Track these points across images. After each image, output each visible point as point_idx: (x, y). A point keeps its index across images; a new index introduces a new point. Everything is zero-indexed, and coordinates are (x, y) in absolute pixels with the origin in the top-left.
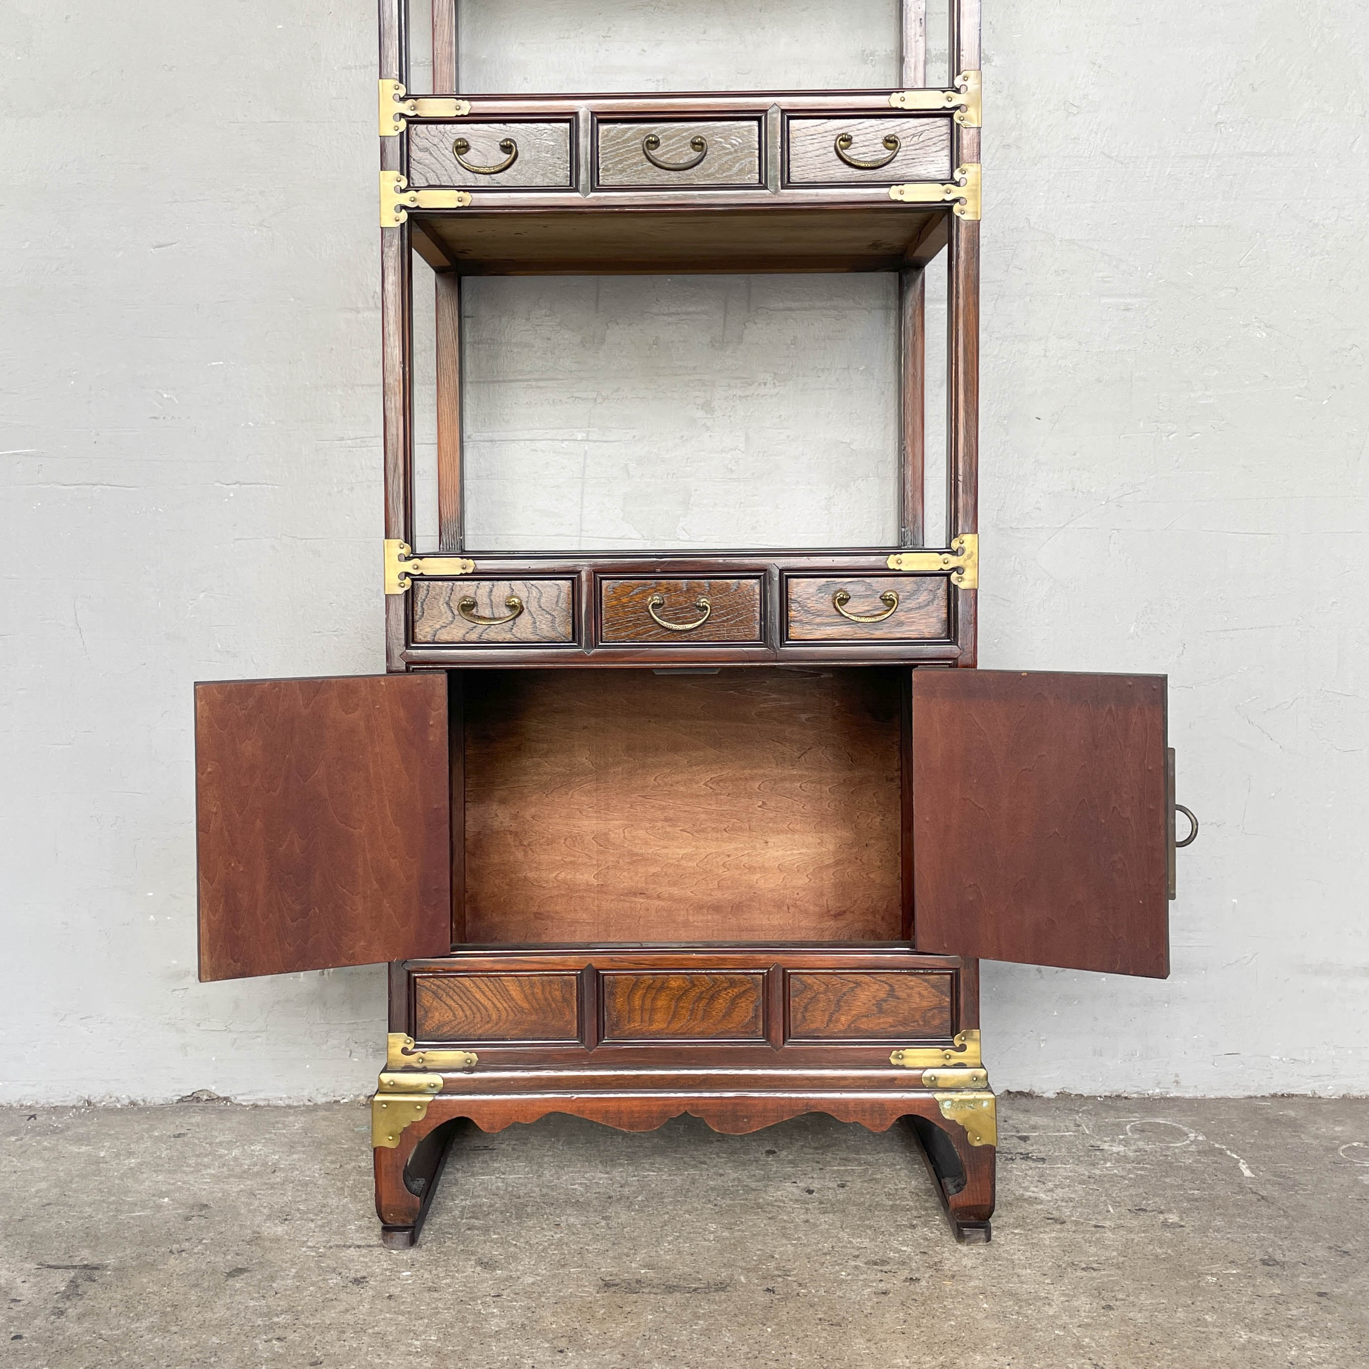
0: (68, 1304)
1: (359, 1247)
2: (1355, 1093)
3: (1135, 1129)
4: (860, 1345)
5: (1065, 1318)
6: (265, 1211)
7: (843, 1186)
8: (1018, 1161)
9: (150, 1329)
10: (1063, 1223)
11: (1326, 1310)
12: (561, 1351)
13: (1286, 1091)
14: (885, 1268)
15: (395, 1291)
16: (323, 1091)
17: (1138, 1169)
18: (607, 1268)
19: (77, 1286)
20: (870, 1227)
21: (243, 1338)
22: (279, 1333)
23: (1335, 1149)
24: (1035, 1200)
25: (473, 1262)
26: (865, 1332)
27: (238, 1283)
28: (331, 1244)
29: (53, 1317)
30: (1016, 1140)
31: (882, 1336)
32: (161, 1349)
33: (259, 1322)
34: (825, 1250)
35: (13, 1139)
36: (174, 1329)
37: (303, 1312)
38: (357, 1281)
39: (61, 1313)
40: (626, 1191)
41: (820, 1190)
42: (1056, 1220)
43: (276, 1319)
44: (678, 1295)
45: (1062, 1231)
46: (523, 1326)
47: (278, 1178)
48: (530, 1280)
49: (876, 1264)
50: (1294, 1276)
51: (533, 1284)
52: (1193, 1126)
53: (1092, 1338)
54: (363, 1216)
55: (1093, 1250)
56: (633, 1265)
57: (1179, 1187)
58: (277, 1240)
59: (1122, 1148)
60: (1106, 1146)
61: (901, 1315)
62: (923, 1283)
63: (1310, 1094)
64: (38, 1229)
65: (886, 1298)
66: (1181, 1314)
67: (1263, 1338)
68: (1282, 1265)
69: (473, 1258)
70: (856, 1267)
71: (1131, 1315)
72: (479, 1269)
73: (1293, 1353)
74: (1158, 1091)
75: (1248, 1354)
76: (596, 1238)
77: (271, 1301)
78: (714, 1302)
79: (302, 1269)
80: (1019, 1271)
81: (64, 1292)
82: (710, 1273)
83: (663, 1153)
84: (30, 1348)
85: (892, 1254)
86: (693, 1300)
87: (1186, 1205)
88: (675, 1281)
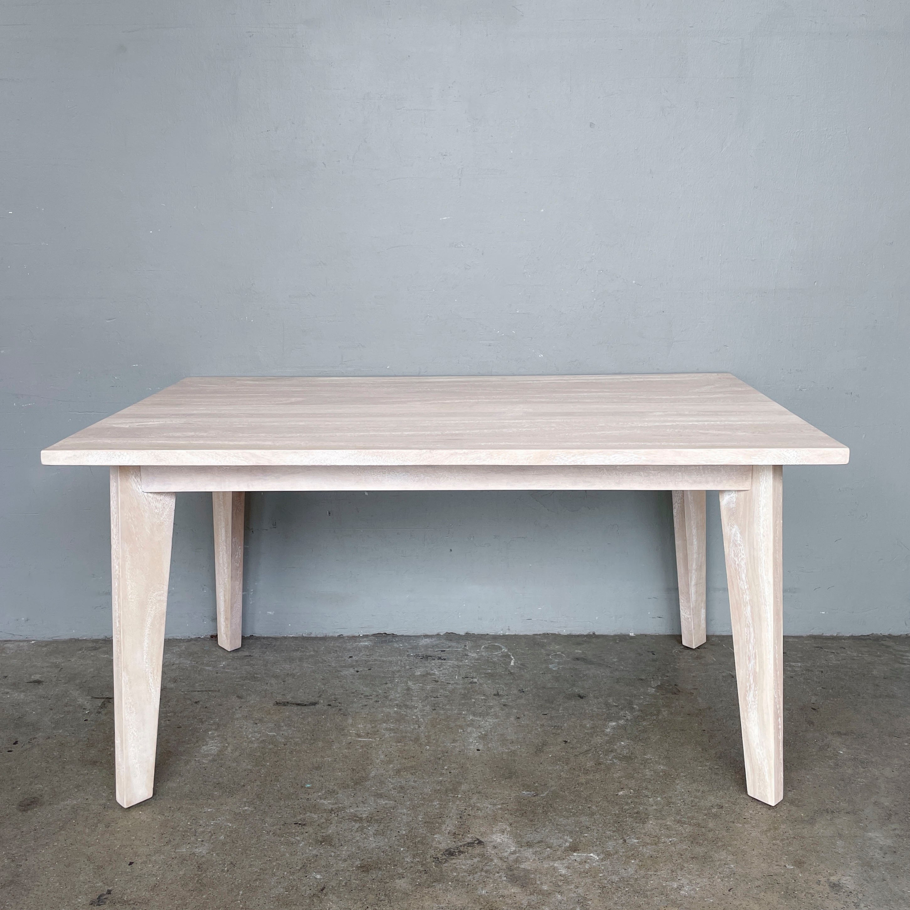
0: (102, 710)
1: (199, 691)
2: (574, 633)
3: (485, 648)
4: (350, 721)
5: (418, 713)
6: (168, 679)
7: (370, 669)
8: (436, 660)
10: (438, 682)
11: (503, 710)
12: (256, 724)
13: (548, 632)
15: (207, 705)
16: (194, 633)
17: (475, 662)
18: (279, 698)
19: (105, 704)
20: (372, 684)
22: (169, 718)
23: (549, 655)
24: (434, 674)
25: (235, 696)
26: (353, 717)
28: (190, 690)
29: (97, 714)
30: (440, 652)
31: (358, 718)
35: (80, 652)
37: (177, 712)
38: (196, 703)
39: (100, 713)
40: (294, 672)
41: (361, 671)
42: (436, 681)
43: (168, 714)
44: (299, 707)
45: (435, 685)
46: (247, 716)
47: (174, 667)
48: (252, 702)
50: (501, 699)
52: (506, 647)
53: (423, 719)
55: (442, 691)
56: (288, 697)
57: (485, 669)
58: (172, 689)
59: (475, 655)
60: (470, 654)
61: (367, 712)
62: (380, 702)
63: (557, 633)
64: (90, 685)
65: (365, 707)
66: (456, 712)
67: (477, 718)
68: (500, 696)
69: (236, 695)
70: (361, 697)
71: (440, 712)
72: (237, 698)
73: (483, 723)
74: (502, 632)
75: (468, 723)
77: (167, 709)
78: (310, 709)
79: (179, 698)
80: (413, 698)
81: (101, 706)
82: (312, 700)
84: (90, 723)
85: (374, 693)
86: (303, 708)
87: (483, 675)
88: (300, 702)
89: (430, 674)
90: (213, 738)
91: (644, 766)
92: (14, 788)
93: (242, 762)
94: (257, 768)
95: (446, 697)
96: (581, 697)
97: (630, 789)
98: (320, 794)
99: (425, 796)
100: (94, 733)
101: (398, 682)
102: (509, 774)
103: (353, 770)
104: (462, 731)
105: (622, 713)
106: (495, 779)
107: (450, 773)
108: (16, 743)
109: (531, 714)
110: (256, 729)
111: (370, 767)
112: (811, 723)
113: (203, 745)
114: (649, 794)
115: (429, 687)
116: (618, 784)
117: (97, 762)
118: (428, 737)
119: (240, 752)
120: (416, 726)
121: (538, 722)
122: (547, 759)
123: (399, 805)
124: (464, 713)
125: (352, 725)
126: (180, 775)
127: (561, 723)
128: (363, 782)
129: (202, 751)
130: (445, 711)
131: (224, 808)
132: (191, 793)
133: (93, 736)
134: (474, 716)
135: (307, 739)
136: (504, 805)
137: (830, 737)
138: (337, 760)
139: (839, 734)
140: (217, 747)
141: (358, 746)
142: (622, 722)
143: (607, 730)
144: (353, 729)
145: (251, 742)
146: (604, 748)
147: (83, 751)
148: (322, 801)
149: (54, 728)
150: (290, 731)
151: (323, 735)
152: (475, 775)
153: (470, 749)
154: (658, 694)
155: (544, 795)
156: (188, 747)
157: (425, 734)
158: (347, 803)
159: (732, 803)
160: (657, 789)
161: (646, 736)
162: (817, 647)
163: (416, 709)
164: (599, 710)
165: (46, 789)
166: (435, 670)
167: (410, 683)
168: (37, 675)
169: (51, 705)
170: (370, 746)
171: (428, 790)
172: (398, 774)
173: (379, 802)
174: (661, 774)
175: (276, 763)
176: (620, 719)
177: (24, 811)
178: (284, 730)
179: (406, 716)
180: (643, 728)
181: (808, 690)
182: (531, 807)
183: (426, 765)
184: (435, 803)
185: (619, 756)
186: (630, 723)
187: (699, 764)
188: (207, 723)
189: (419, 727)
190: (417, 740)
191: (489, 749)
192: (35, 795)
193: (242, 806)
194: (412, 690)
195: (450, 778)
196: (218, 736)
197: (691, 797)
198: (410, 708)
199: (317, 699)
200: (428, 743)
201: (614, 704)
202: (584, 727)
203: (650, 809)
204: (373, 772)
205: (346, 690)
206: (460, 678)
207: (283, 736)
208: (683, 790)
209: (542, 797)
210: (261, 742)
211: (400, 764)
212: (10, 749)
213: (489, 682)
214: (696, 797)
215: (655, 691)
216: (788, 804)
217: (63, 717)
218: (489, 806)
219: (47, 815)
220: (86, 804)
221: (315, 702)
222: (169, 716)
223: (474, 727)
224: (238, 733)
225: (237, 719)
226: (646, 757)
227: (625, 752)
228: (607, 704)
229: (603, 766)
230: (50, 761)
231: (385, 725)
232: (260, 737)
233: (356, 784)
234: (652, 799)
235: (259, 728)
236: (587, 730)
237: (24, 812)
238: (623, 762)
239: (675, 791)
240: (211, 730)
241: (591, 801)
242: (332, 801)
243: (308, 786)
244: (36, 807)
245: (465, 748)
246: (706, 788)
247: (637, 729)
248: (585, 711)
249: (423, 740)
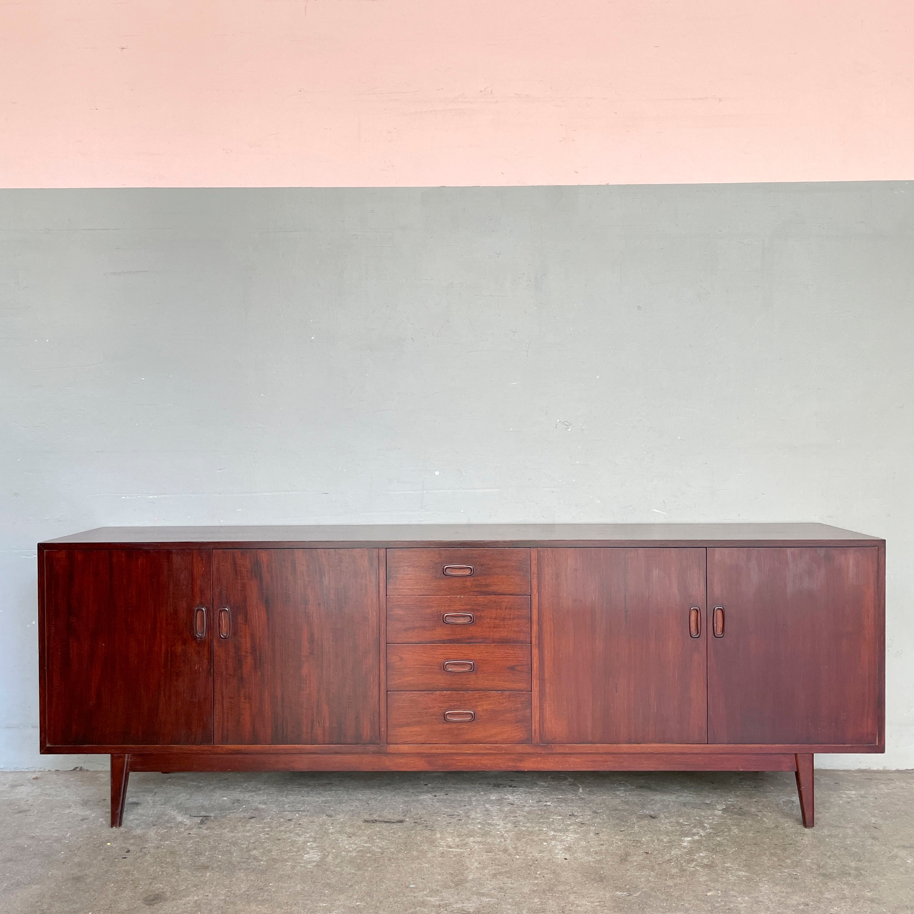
0: (202, 826)
1: (289, 811)
3: (552, 778)
4: (438, 835)
5: (501, 829)
6: (258, 801)
7: (447, 795)
8: (508, 787)
9: (228, 832)
10: (513, 805)
11: (581, 827)
12: (350, 837)
14: (452, 817)
15: (301, 822)
17: (545, 790)
18: (367, 817)
19: (204, 821)
20: (451, 806)
21: (257, 834)
22: (268, 833)
23: (614, 784)
24: (509, 799)
25: (325, 815)
26: (441, 832)
27: (253, 820)
28: (281, 810)
29: (198, 829)
30: (510, 781)
31: (445, 833)
32: (233, 837)
33: (261, 830)
34: (435, 812)
36: (236, 832)
37: (273, 828)
38: (290, 820)
39: (200, 828)
41: (439, 796)
42: (511, 804)
43: (265, 829)
44: (387, 824)
45: (512, 807)
46: (340, 831)
49: (450, 815)
50: (577, 819)
51: (343, 821)
52: (571, 777)
53: (507, 834)
54: (290, 803)
55: (519, 812)
56: (375, 816)
57: (556, 795)
58: (263, 809)
59: (544, 783)
60: (539, 783)
61: (453, 829)
62: (463, 821)
64: (186, 806)
65: (450, 824)
66: (537, 828)
67: (558, 834)
68: (575, 816)
70: (443, 817)
71: (522, 828)
72: (327, 817)
73: (564, 837)
75: (551, 837)
76: (364, 809)
78: (398, 825)
79: (272, 817)
80: (494, 818)
81: (200, 823)
82: (399, 818)
83: (389, 784)
84: (194, 837)
85: (456, 813)
86: (391, 825)
87: (555, 800)
88: (387, 820)
89: (506, 799)
90: (312, 848)
91: (727, 873)
92: (136, 887)
93: (345, 868)
94: (361, 872)
95: (525, 816)
96: (652, 817)
97: (718, 890)
98: (425, 893)
99: (525, 895)
100: (200, 844)
101: (476, 805)
102: (599, 878)
103: (451, 874)
104: (546, 844)
105: (694, 830)
106: (587, 882)
107: (544, 877)
108: (128, 851)
109: (608, 831)
110: (351, 842)
111: (467, 872)
112: (874, 838)
113: (305, 854)
114: (737, 894)
115: (506, 808)
116: (705, 886)
117: (208, 867)
118: (516, 848)
119: (341, 859)
120: (503, 840)
121: (617, 837)
122: (633, 866)
123: (502, 902)
124: (544, 829)
125: (441, 838)
126: (289, 877)
127: (639, 838)
128: (463, 883)
129: (305, 858)
130: (526, 828)
131: (338, 903)
132: (303, 892)
133: (199, 846)
134: (555, 832)
135: (402, 849)
136: (602, 903)
137: (896, 850)
138: (435, 866)
139: (904, 847)
140: (318, 855)
141: (451, 855)
142: (696, 838)
143: (683, 844)
144: (443, 842)
145: (350, 852)
146: (685, 858)
147: (194, 859)
148: (429, 898)
149: (161, 840)
150: (383, 843)
151: (416, 846)
152: (567, 879)
153: (558, 858)
154: (725, 815)
155: (637, 895)
156: (291, 855)
157: (512, 846)
158: (452, 900)
159: (816, 901)
160: (743, 890)
161: (723, 849)
162: (866, 779)
163: (499, 826)
164: (672, 828)
165: (167, 887)
166: (509, 796)
167: (487, 806)
168: (134, 798)
169: (154, 822)
170: (463, 855)
171: (526, 890)
172: (495, 878)
173: (482, 899)
174: (744, 878)
175: (378, 868)
176: (694, 834)
177: (151, 904)
178: (378, 843)
179: (490, 831)
180: (718, 843)
181: (866, 813)
182: (627, 905)
183: (519, 870)
184: (536, 901)
185: (701, 864)
186: (704, 839)
187: (778, 871)
188: (304, 836)
189: (505, 841)
190: (505, 851)
191: (576, 859)
192: (157, 892)
193: (355, 902)
194: (491, 811)
195: (545, 881)
196: (317, 847)
197: (777, 897)
198: (492, 825)
199: (403, 818)
200: (517, 854)
201: (686, 823)
202: (662, 841)
203: (740, 906)
204: (470, 876)
205: (429, 811)
206: (534, 801)
207: (378, 847)
208: (768, 892)
209: (636, 896)
210: (359, 851)
211: (495, 869)
212: (124, 856)
213: (562, 805)
214: (782, 897)
215: (723, 813)
216: (869, 902)
217: (167, 832)
218: (588, 904)
219: (173, 908)
220: (207, 899)
221: (401, 820)
222: (267, 831)
223: (557, 841)
224: (335, 845)
225: (332, 834)
226: (726, 865)
227: (706, 861)
228: (678, 823)
229: (688, 873)
230: (165, 866)
231: (472, 838)
232: (357, 847)
233: (457, 885)
234: (740, 898)
235: (353, 841)
236: (666, 843)
237: (151, 906)
238: (705, 869)
239: (761, 892)
240: (309, 842)
241: (683, 900)
242: (438, 898)
243: (412, 886)
244: (161, 902)
245: (553, 857)
246: (789, 890)
247: (713, 843)
248: (660, 828)
249: (511, 850)
